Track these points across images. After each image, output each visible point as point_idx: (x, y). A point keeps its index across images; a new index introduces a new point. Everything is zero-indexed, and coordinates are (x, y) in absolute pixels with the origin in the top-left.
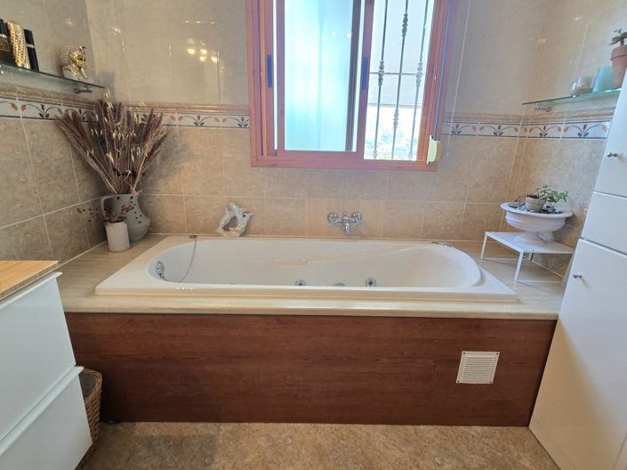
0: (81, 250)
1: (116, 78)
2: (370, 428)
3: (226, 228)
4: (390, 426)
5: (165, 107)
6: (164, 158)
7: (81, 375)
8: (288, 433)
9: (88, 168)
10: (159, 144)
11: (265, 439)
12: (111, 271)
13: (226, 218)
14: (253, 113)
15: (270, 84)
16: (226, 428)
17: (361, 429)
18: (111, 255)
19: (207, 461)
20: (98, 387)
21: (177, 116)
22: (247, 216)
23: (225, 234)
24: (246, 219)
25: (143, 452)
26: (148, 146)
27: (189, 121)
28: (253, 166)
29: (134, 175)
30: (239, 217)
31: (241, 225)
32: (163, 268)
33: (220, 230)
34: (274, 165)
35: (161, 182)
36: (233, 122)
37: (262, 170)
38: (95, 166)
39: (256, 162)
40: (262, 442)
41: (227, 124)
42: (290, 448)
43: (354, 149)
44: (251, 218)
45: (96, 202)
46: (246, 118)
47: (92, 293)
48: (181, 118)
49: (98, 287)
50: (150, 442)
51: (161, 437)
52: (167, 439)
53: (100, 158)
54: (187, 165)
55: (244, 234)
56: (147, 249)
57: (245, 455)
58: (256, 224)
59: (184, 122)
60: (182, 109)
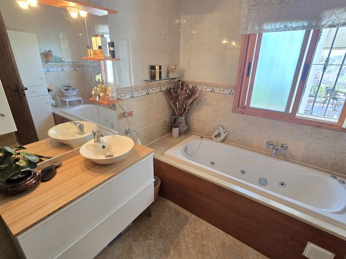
0: (164, 135)
1: (186, 71)
2: (251, 249)
3: (216, 137)
4: (261, 254)
5: (200, 84)
6: (197, 104)
7: (155, 181)
8: (214, 231)
9: (170, 106)
10: (195, 99)
11: (205, 228)
12: (171, 147)
13: (216, 133)
14: (237, 88)
15: (248, 75)
16: (194, 217)
17: (246, 247)
18: (173, 139)
19: (184, 224)
20: (159, 185)
21: (204, 87)
22: (226, 133)
23: (215, 139)
24: (225, 135)
25: (167, 210)
26: (191, 100)
27: (209, 90)
28: (233, 112)
29: (185, 110)
30: (222, 133)
31: (223, 136)
32: (187, 149)
33: (213, 137)
34: (243, 113)
35: (195, 112)
36: (227, 92)
37: (236, 114)
38: (173, 106)
39: (234, 110)
40: (204, 229)
41: (225, 92)
42: (213, 236)
43: (290, 111)
44: (227, 134)
45: (171, 118)
46: (233, 91)
47: (163, 154)
48: (206, 88)
49: (165, 153)
50: (170, 208)
51: (173, 208)
52: (175, 210)
53: (175, 104)
54: (205, 107)
55: (222, 141)
56: (185, 139)
57: (196, 229)
58: (230, 137)
59: (207, 90)
60: (207, 85)
